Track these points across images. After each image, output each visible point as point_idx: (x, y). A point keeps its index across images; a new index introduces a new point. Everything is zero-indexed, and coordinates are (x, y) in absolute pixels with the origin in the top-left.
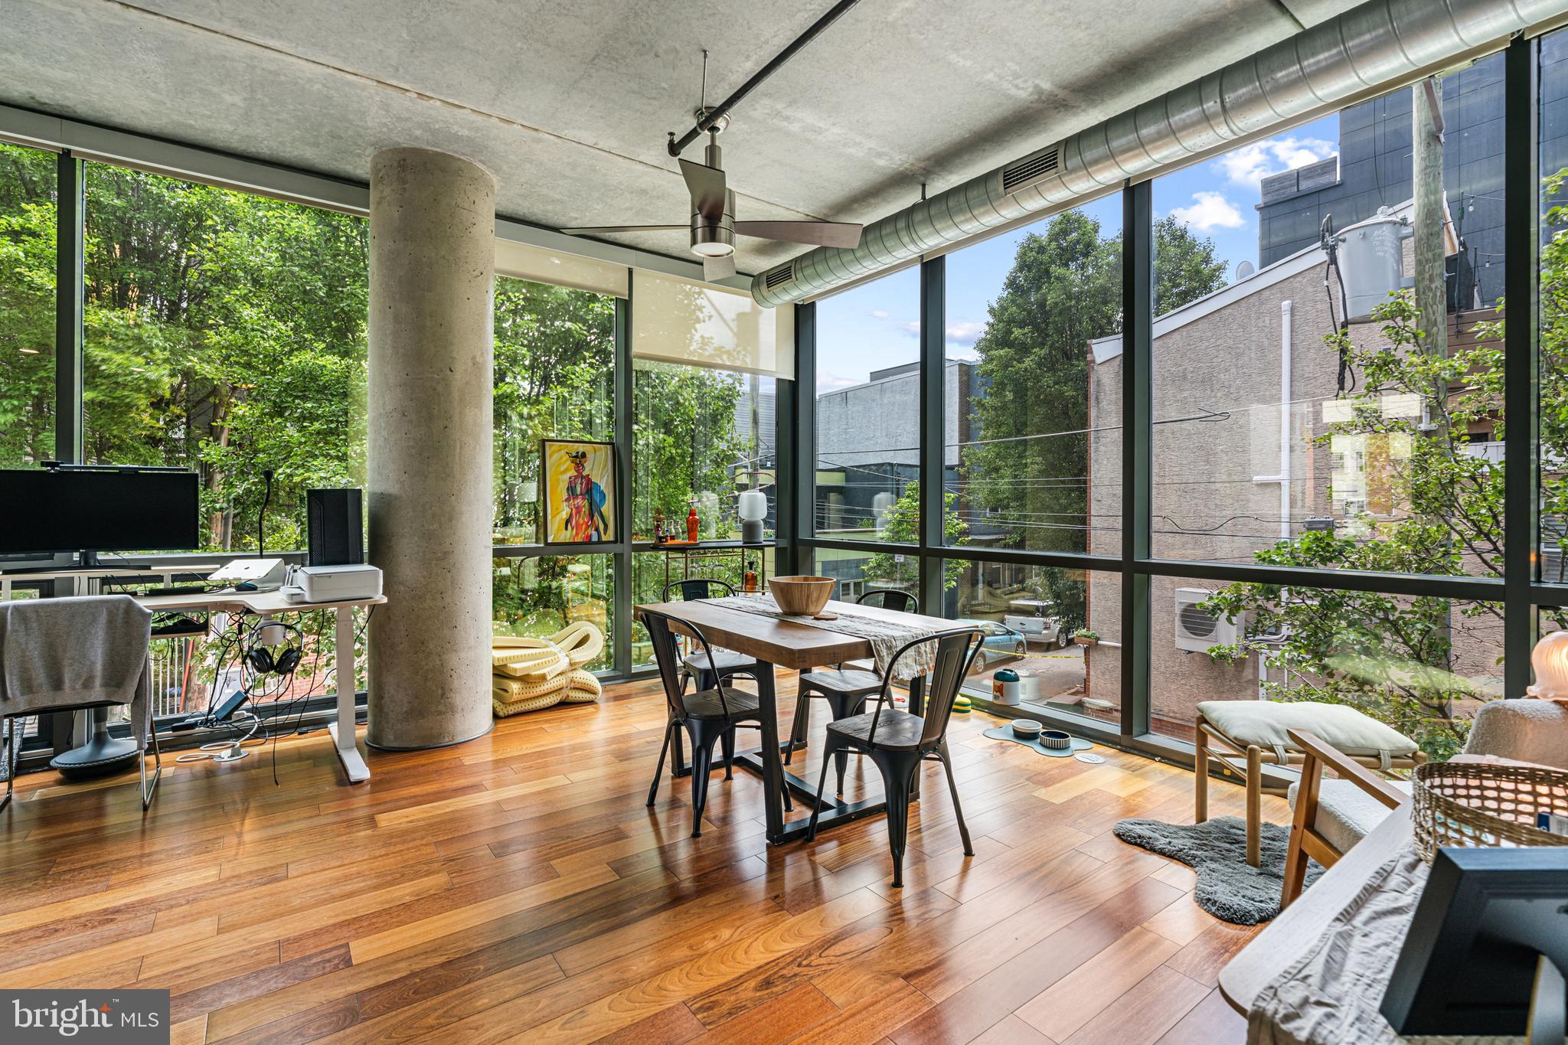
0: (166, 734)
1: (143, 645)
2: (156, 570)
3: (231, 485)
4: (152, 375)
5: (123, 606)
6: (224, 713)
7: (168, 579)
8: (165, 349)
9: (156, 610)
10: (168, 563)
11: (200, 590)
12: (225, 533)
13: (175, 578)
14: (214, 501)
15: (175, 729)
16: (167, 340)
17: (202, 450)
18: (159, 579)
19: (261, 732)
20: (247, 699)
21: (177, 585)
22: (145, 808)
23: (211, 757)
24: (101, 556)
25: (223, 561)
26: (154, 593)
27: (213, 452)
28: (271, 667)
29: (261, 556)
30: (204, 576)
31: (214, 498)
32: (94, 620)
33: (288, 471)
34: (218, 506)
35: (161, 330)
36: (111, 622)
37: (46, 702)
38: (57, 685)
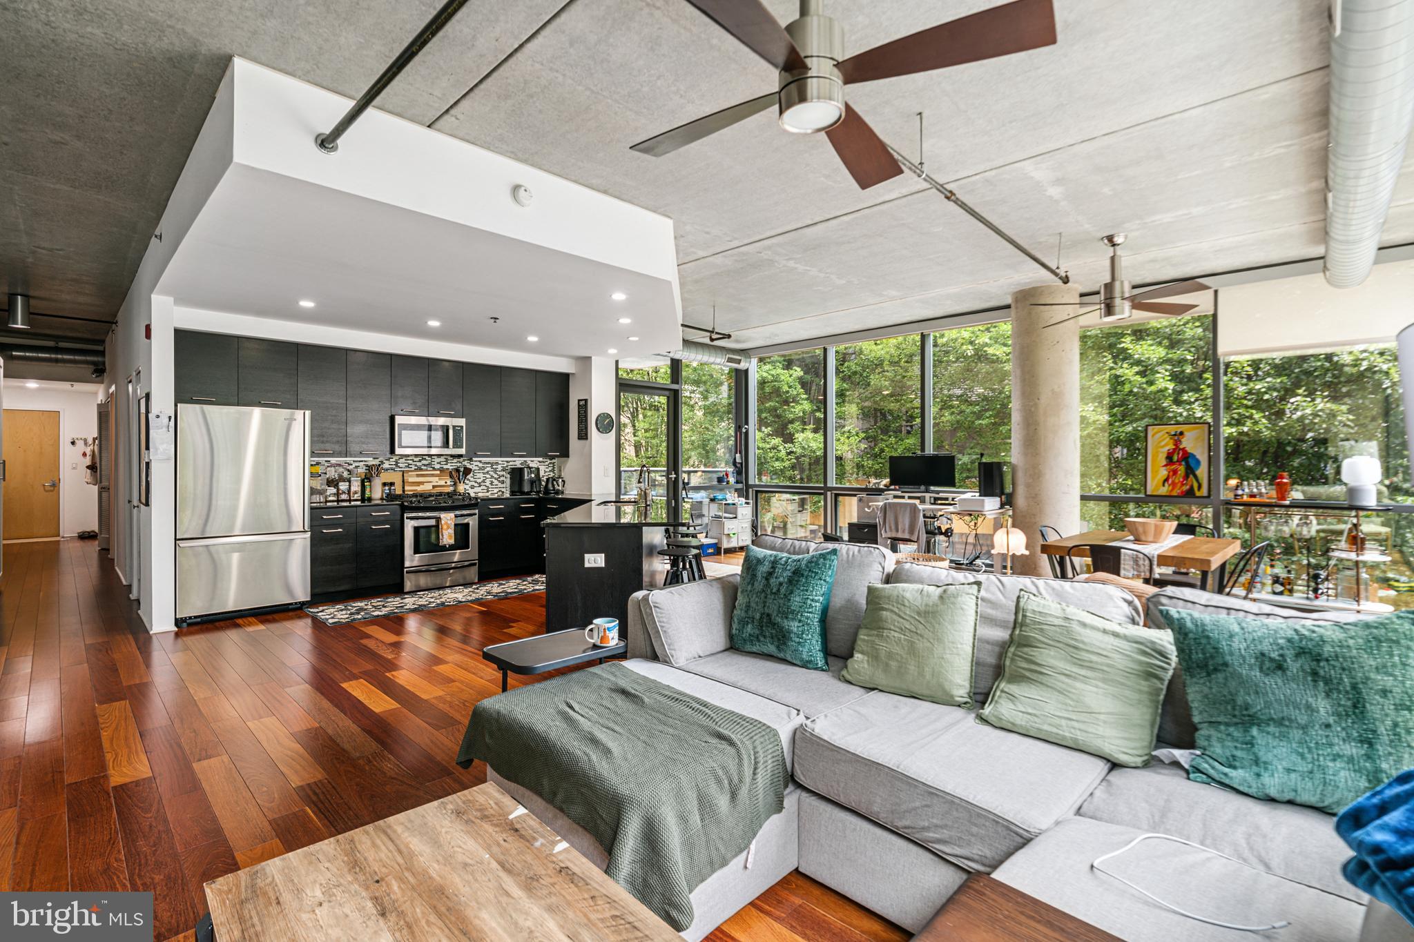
5: (913, 506)
32: (906, 510)
36: (910, 510)
37: (894, 535)
38: (897, 531)
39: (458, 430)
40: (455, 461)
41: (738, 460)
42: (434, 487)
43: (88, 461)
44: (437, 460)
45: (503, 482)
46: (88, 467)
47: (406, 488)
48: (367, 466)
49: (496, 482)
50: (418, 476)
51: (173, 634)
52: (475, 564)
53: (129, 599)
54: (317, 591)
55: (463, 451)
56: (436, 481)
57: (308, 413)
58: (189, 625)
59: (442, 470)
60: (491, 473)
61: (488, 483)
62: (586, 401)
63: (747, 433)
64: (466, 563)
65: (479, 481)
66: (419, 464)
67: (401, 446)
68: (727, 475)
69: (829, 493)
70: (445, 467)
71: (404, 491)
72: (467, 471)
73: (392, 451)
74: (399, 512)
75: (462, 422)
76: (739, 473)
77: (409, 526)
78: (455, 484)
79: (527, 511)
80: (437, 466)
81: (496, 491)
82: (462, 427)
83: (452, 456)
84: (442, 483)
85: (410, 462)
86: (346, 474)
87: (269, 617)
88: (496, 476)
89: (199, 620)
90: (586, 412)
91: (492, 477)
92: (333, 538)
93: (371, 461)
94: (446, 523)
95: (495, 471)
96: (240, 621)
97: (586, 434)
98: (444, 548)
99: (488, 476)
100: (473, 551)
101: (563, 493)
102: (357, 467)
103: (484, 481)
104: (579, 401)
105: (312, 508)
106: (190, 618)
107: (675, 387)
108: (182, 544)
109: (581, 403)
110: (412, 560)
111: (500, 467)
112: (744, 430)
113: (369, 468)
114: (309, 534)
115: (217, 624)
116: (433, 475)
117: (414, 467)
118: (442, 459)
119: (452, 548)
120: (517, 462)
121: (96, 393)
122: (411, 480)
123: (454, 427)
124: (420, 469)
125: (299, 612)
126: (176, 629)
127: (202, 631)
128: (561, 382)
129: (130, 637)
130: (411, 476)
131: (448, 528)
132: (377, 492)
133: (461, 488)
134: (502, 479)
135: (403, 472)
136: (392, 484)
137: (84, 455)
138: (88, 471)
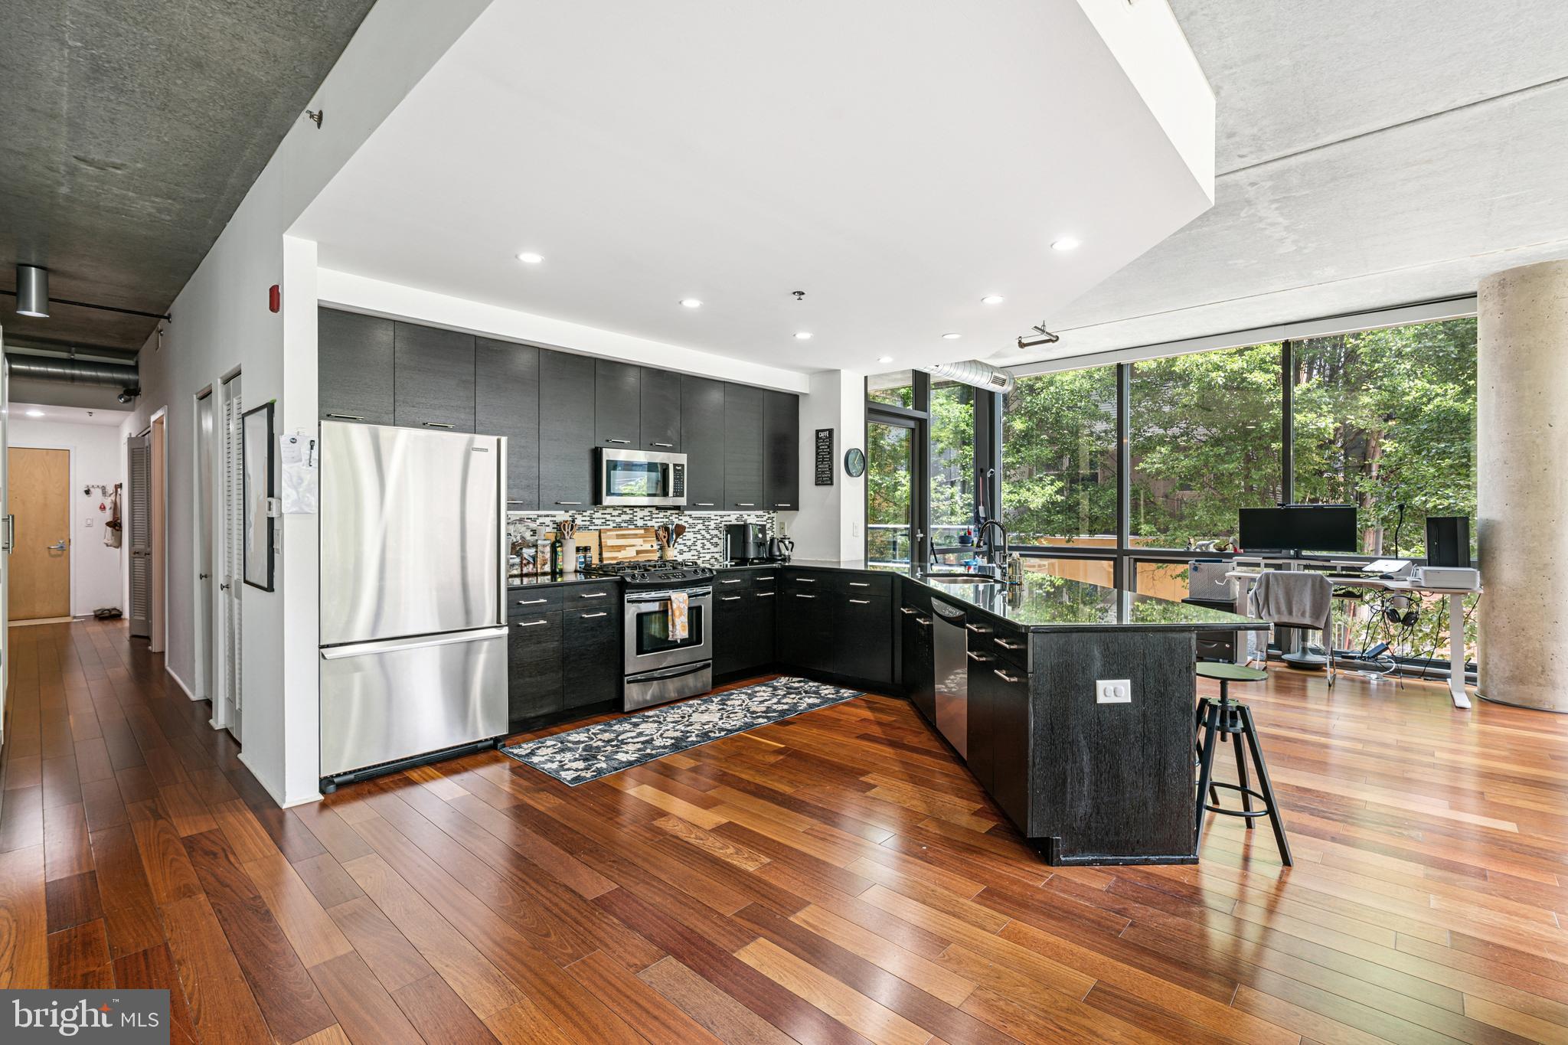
0: (1338, 659)
1: (1329, 600)
2: (1333, 563)
3: (1380, 509)
4: (1322, 425)
5: (1319, 579)
6: (1372, 655)
7: (1339, 569)
8: (1330, 404)
9: (1336, 583)
10: (1340, 558)
11: (1358, 577)
12: (1377, 544)
13: (1343, 568)
14: (1367, 520)
15: (1343, 657)
16: (1330, 397)
17: (1357, 483)
18: (1334, 568)
19: (1397, 672)
20: (1387, 648)
21: (1344, 572)
22: (1330, 686)
23: (1364, 676)
24: (1305, 553)
25: (1372, 560)
26: (1331, 575)
27: (1366, 485)
28: (1398, 620)
29: (1397, 559)
30: (1360, 569)
31: (1369, 517)
32: (1306, 584)
33: (1424, 498)
34: (1369, 524)
35: (1326, 391)
36: (1313, 585)
37: (1285, 619)
38: (1290, 613)
39: (679, 470)
40: (661, 515)
41: (982, 514)
42: (638, 552)
43: (108, 516)
44: (640, 513)
45: (716, 545)
46: (108, 524)
47: (605, 555)
48: (554, 522)
49: (708, 545)
50: (619, 537)
51: (316, 806)
52: (708, 666)
53: (211, 728)
54: (515, 716)
55: (683, 501)
56: (640, 544)
57: (504, 440)
58: (339, 786)
59: (646, 528)
60: (703, 532)
61: (699, 548)
62: (831, 431)
63: (992, 479)
64: (699, 665)
65: (689, 543)
66: (618, 520)
67: (609, 493)
68: (970, 533)
69: (1126, 559)
70: (650, 524)
71: (601, 560)
72: (680, 530)
73: (597, 500)
74: (615, 593)
75: (682, 458)
76: (981, 532)
77: (631, 612)
78: (662, 548)
79: (764, 586)
80: (640, 523)
81: (708, 557)
82: (683, 466)
83: (658, 508)
84: (647, 547)
85: (608, 517)
86: (528, 535)
87: (454, 765)
88: (708, 536)
89: (352, 776)
90: (830, 446)
91: (704, 538)
92: (534, 634)
93: (561, 516)
94: (679, 607)
95: (707, 529)
96: (414, 775)
97: (831, 479)
98: (675, 645)
99: (699, 536)
100: (705, 649)
101: (789, 559)
102: (542, 524)
103: (694, 544)
104: (818, 432)
105: (510, 589)
106: (338, 775)
107: (920, 414)
108: (329, 653)
109: (822, 435)
110: (634, 662)
111: (712, 524)
112: (989, 475)
113: (559, 527)
114: (505, 631)
115: (381, 782)
116: (636, 536)
117: (612, 525)
118: (646, 512)
119: (685, 643)
120: (733, 517)
121: (117, 427)
122: (611, 542)
123: (675, 465)
124: (619, 527)
125: (492, 753)
126: (321, 797)
127: (359, 796)
128: (786, 406)
129: (250, 815)
130: (610, 537)
131: (681, 615)
132: (570, 562)
133: (672, 554)
134: (715, 540)
135: (600, 531)
136: (586, 549)
137: (103, 508)
138: (109, 529)
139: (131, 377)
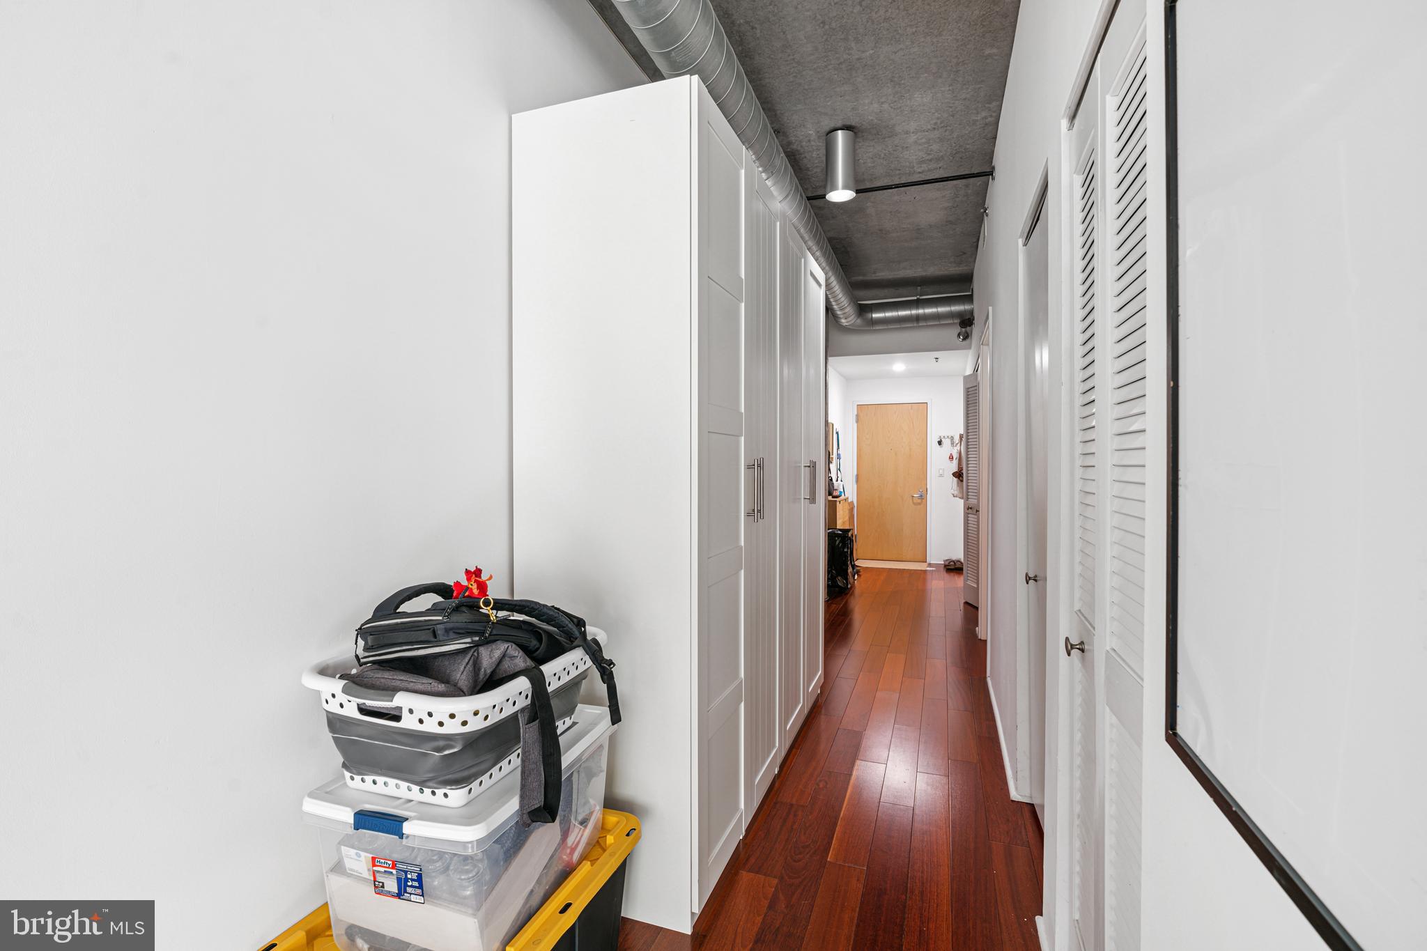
43: (954, 467)
46: (954, 474)
137: (951, 458)
138: (955, 479)
139: (967, 307)
